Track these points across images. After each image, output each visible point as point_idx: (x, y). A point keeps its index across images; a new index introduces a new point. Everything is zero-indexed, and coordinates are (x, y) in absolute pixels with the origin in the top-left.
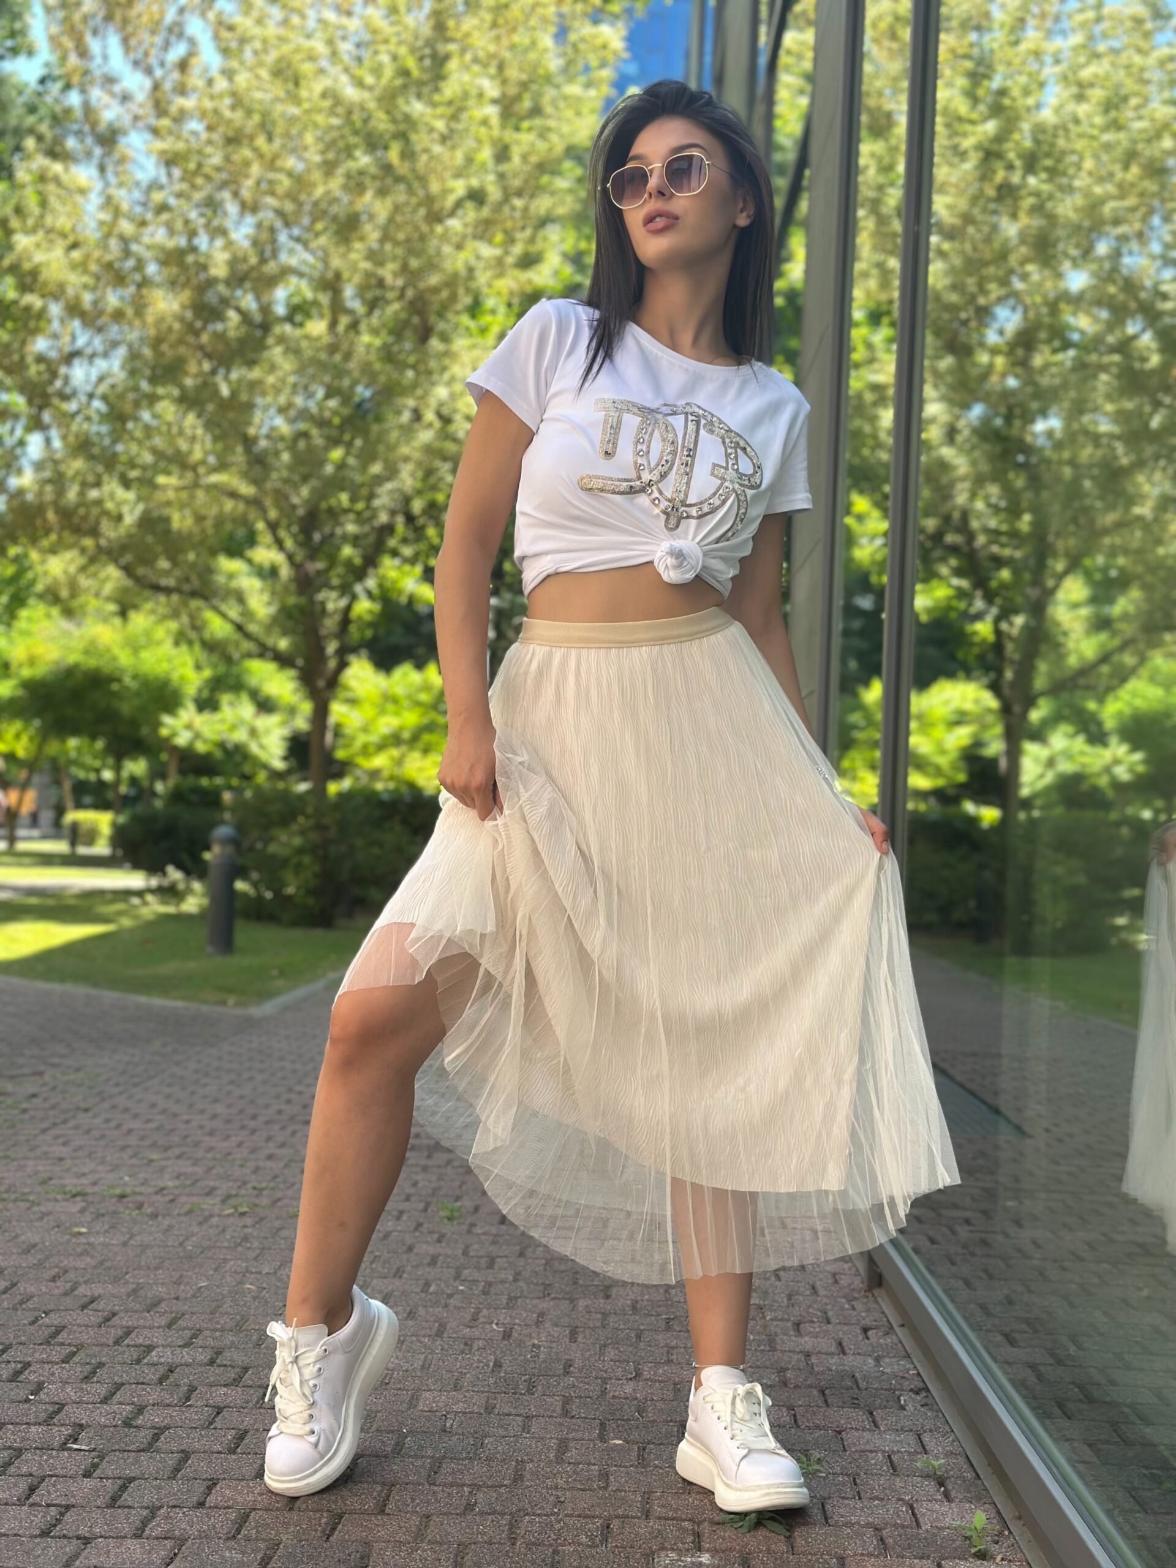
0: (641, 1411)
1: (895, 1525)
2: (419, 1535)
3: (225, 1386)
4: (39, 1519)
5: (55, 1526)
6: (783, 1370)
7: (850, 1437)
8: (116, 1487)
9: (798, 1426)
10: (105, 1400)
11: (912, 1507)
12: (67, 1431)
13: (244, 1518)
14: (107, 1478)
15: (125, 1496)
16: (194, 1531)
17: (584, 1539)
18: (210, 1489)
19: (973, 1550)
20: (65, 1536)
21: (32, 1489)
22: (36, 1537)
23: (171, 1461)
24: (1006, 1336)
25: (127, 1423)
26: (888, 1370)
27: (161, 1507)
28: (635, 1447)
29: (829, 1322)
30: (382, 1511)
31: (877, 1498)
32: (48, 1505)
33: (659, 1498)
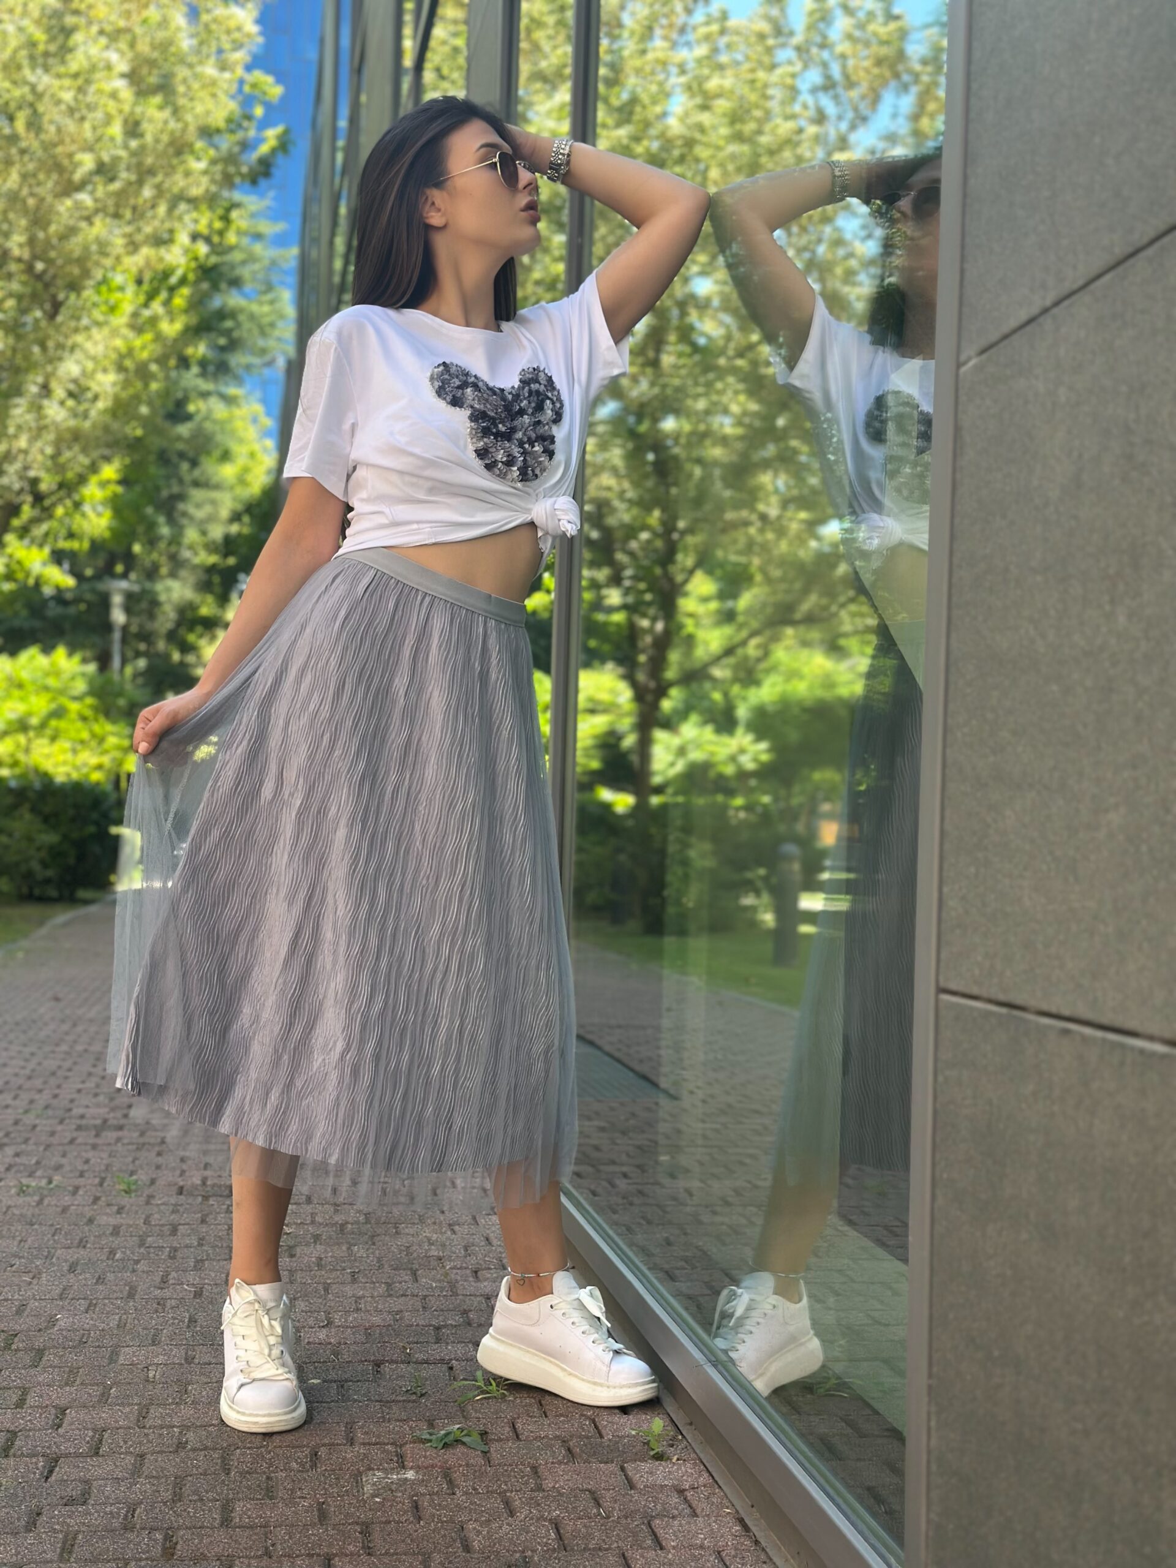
0: (336, 1354)
1: (580, 1437)
2: (136, 1471)
6: (465, 1312)
11: (594, 1421)
17: (294, 1465)
19: (652, 1453)
24: (667, 1272)
28: (334, 1385)
30: (97, 1454)
31: (562, 1415)
33: (362, 1427)
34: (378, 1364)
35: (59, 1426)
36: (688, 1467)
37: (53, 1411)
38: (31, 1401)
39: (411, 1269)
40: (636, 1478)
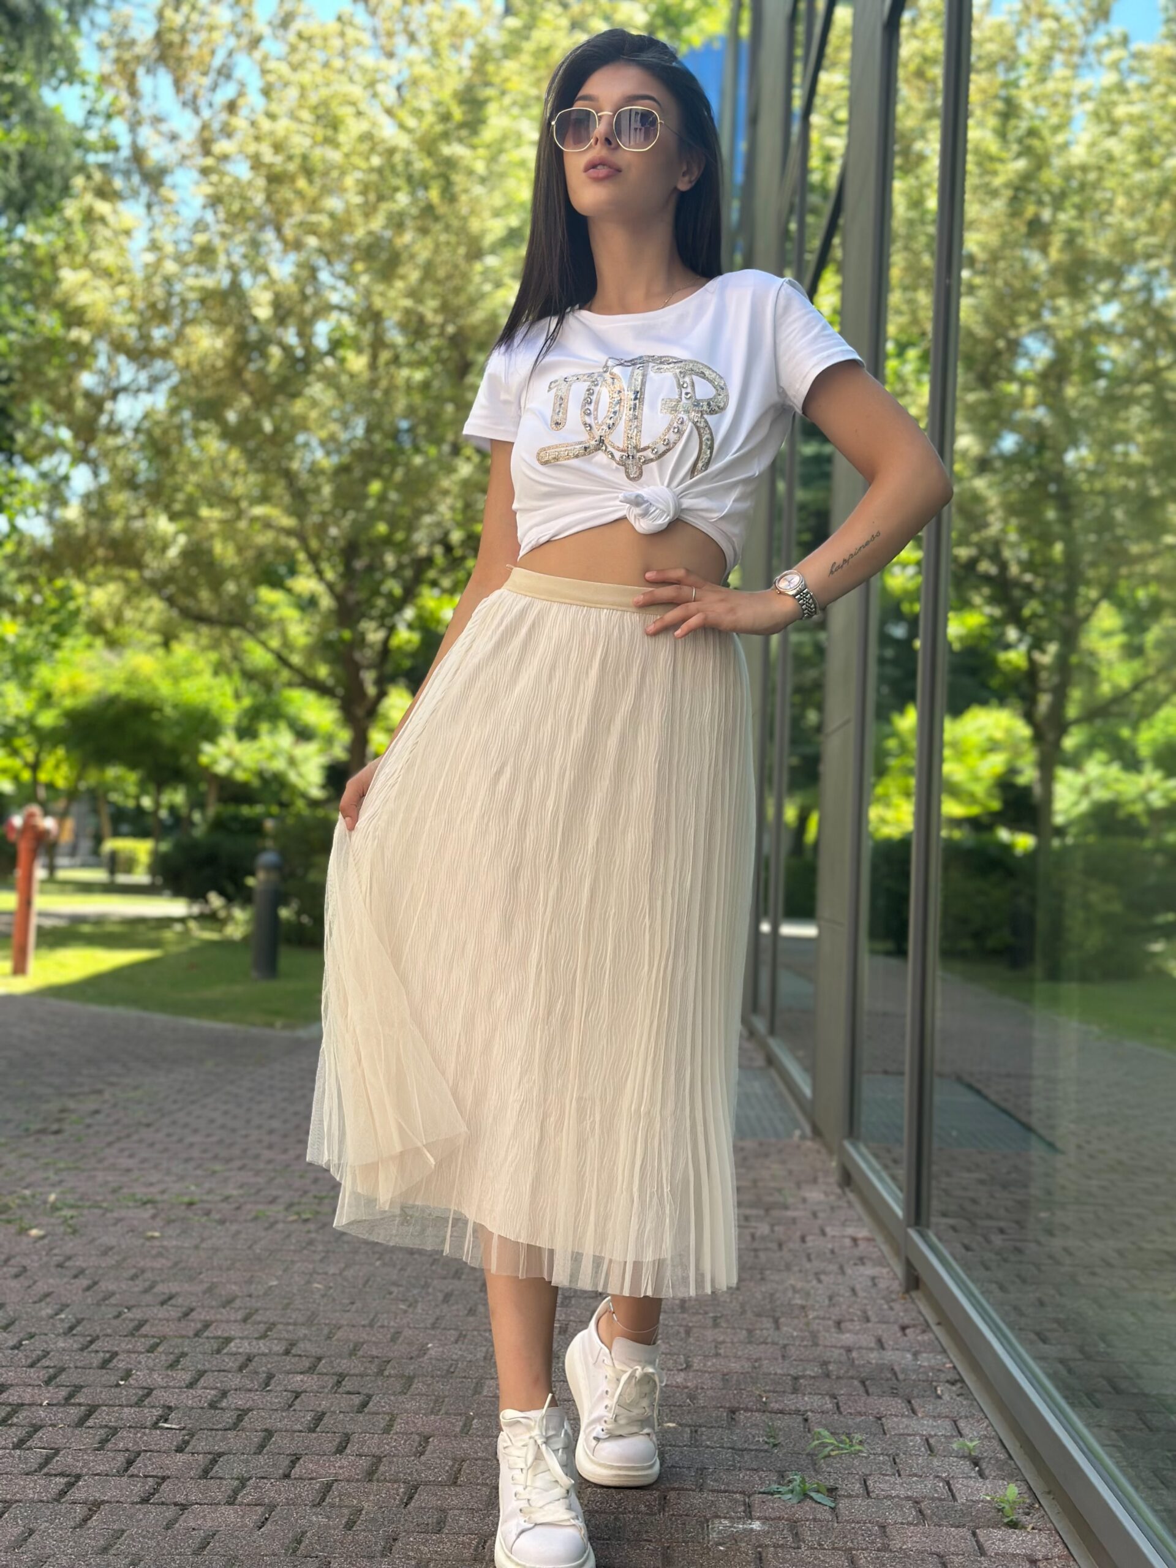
0: (692, 1397)
1: (933, 1499)
2: (490, 1503)
3: (301, 1373)
4: (139, 1489)
5: (153, 1494)
6: (825, 1364)
7: (888, 1423)
8: (207, 1461)
9: (840, 1413)
10: (191, 1385)
11: (948, 1483)
12: (157, 1412)
13: (328, 1487)
14: (198, 1453)
15: (216, 1468)
16: (282, 1499)
17: (643, 1508)
18: (293, 1463)
19: (1006, 1520)
20: (163, 1503)
21: (130, 1463)
22: (137, 1503)
23: (256, 1438)
24: (1038, 1334)
25: (213, 1405)
26: (926, 1364)
27: (250, 1478)
28: (688, 1430)
29: (868, 1320)
30: (455, 1483)
31: (915, 1475)
32: (146, 1477)
33: (712, 1473)
34: (733, 1411)
35: (422, 1454)
36: (1043, 1538)
37: (417, 1438)
38: (397, 1428)
39: (773, 1317)
40: (987, 1545)
